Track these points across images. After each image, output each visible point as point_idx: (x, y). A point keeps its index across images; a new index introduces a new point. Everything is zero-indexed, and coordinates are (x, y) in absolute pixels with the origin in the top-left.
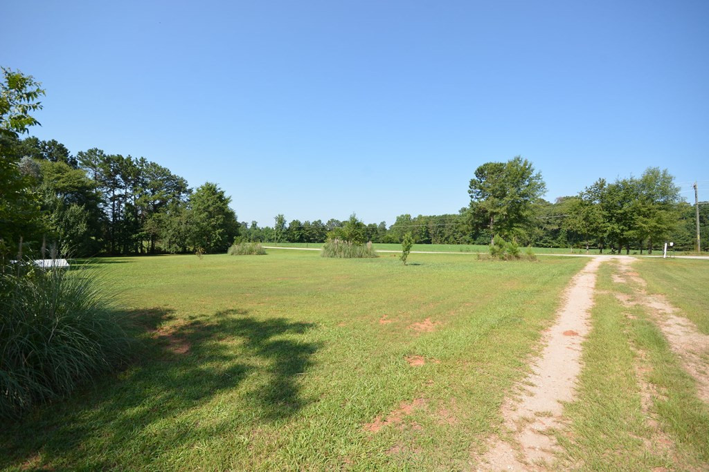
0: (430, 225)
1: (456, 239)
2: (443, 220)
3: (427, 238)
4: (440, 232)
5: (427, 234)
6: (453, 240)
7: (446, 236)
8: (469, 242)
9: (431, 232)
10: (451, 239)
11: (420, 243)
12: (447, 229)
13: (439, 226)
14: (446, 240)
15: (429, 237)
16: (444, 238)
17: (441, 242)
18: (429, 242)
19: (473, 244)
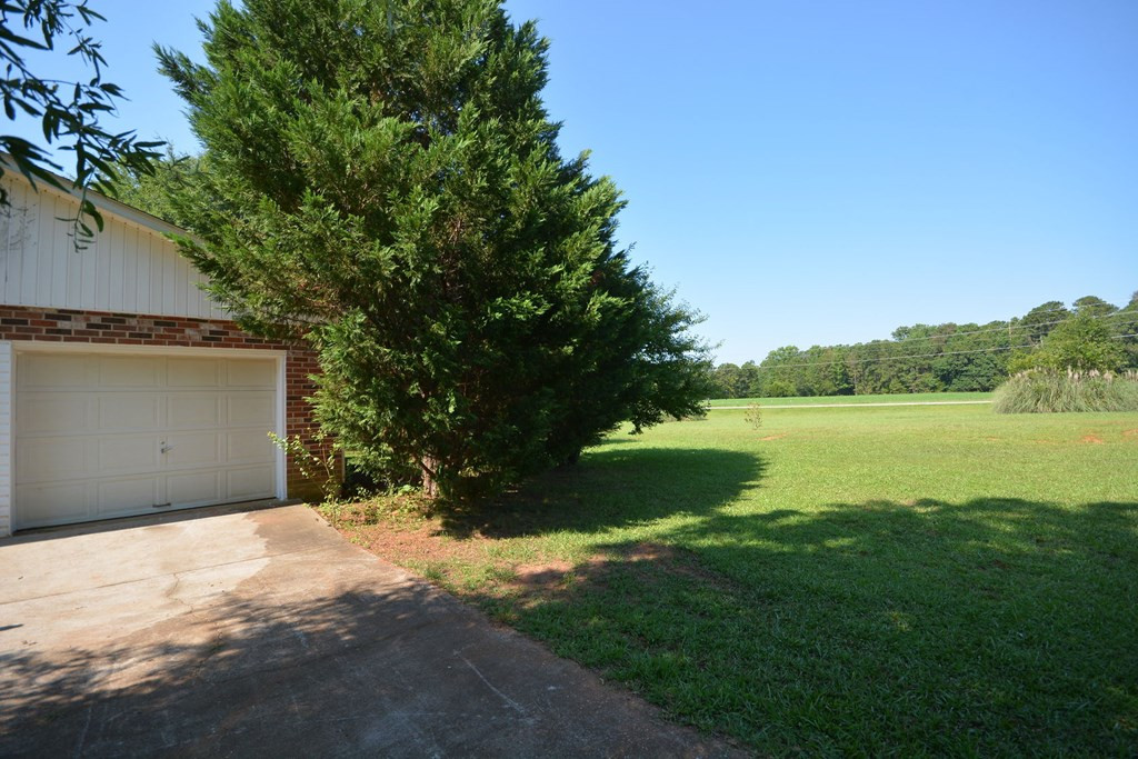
0: (851, 361)
1: (903, 383)
2: (874, 349)
3: (846, 385)
4: (872, 372)
5: (845, 376)
6: (899, 386)
7: (883, 380)
8: (934, 389)
9: (855, 374)
10: (894, 383)
11: (834, 394)
12: (884, 366)
13: (869, 364)
14: (883, 387)
15: (849, 384)
16: (879, 384)
17: (874, 391)
18: (849, 392)
19: (945, 390)
